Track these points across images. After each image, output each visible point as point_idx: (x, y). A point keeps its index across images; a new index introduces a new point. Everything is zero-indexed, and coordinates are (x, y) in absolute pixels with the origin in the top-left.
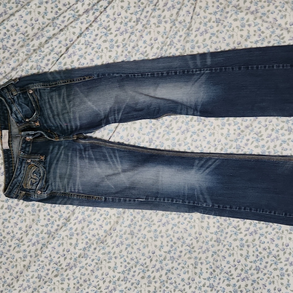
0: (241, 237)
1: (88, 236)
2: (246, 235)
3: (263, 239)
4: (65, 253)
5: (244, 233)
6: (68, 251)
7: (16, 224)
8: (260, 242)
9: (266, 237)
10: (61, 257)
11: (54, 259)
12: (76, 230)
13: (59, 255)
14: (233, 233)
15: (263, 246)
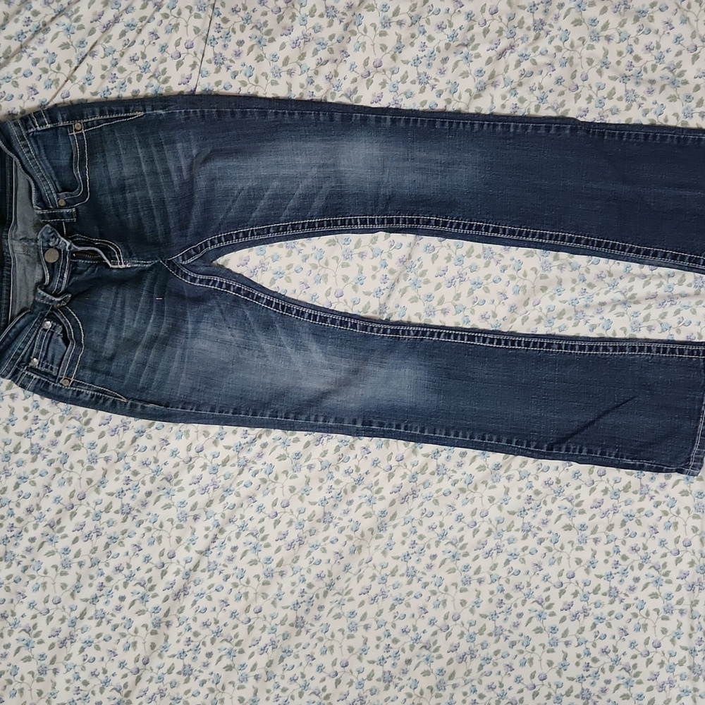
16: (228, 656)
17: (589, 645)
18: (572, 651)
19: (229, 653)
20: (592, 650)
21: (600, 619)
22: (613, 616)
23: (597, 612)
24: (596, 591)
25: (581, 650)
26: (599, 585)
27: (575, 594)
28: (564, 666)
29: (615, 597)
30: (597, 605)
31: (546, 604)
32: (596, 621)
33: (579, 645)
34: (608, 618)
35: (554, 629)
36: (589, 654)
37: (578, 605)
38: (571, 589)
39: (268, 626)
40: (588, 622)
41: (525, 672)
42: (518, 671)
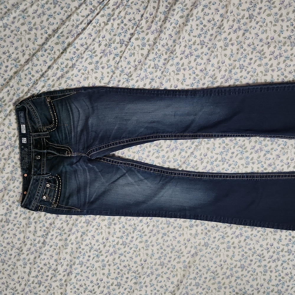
0: (265, 264)
1: (120, 266)
2: (269, 262)
3: (285, 265)
4: (99, 282)
5: (268, 260)
6: (101, 280)
7: (52, 256)
8: (283, 268)
9: (288, 264)
10: (95, 286)
11: (88, 287)
12: (108, 262)
13: (93, 284)
14: (257, 260)
15: (285, 271)
16: (135, 279)
17: (280, 272)
18: (273, 275)
19: (135, 278)
20: (281, 274)
21: (284, 262)
22: (290, 260)
23: (283, 259)
24: (282, 251)
25: (277, 274)
26: (283, 248)
27: (274, 252)
28: (270, 280)
29: (290, 253)
30: (283, 256)
31: (262, 256)
32: (283, 262)
33: (276, 272)
34: (288, 261)
35: (265, 266)
36: (280, 275)
37: (275, 256)
38: (272, 250)
39: (150, 267)
40: (280, 263)
41: (254, 283)
42: (252, 283)
